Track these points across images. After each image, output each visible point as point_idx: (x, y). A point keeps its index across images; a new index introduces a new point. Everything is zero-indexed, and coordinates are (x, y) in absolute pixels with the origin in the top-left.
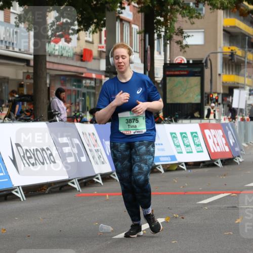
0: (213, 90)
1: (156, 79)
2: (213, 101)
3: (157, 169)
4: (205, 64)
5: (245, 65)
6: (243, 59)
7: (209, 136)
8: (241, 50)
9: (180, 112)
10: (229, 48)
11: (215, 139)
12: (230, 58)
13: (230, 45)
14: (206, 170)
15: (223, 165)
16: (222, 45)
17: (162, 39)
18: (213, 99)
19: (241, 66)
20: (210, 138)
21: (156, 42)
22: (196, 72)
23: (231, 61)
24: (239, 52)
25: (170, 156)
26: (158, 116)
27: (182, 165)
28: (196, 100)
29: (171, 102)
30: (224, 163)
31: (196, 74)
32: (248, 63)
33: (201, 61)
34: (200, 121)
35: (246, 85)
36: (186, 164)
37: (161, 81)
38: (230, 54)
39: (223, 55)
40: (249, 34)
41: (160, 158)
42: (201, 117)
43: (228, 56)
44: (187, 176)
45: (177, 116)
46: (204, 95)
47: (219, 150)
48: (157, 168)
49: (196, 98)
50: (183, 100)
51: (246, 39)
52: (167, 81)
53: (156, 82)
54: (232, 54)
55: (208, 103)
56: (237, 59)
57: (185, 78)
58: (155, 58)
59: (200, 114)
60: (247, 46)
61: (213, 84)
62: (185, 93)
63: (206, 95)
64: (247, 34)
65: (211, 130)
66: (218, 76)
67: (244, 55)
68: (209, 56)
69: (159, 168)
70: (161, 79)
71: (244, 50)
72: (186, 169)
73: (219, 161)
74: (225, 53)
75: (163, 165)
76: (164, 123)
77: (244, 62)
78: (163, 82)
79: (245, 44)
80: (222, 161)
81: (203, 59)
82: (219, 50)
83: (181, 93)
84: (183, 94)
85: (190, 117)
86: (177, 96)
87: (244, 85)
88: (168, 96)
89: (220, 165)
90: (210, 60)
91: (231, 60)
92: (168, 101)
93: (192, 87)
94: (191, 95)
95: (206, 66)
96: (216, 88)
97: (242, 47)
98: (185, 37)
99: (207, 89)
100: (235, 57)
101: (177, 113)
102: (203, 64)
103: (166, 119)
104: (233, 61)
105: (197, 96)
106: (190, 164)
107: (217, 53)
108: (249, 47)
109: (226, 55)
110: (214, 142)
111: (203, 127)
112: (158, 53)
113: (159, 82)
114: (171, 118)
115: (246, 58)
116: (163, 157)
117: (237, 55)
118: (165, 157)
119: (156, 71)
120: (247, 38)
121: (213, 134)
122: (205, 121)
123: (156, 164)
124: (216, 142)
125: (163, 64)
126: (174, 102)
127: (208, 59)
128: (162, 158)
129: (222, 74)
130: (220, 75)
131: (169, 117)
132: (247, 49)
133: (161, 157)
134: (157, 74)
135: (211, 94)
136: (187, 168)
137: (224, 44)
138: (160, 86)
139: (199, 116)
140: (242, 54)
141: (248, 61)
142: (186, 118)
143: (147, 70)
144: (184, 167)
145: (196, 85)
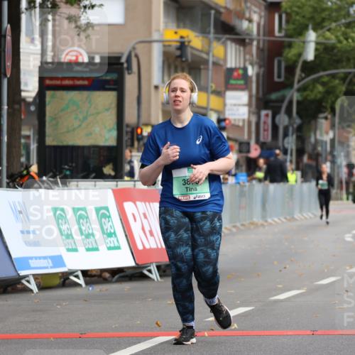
0: (143, 120)
1: (23, 94)
2: (141, 143)
3: (23, 284)
4: (125, 65)
5: (207, 69)
6: (204, 56)
7: (134, 215)
8: (201, 38)
9: (74, 165)
10: (176, 33)
11: (145, 222)
12: (178, 53)
13: (178, 27)
14: (127, 287)
15: (161, 276)
16: (162, 26)
17: (38, 10)
18: (143, 137)
19: (200, 69)
20: (135, 220)
21: (24, 17)
22: (107, 82)
23: (179, 59)
24: (196, 41)
25: (52, 258)
26: (28, 173)
27: (77, 277)
28: (106, 140)
29: (55, 143)
30: (164, 271)
31: (107, 87)
32: (214, 64)
33: (119, 58)
34: (115, 183)
35: (212, 110)
36: (85, 273)
37: (35, 98)
38: (178, 44)
39: (164, 46)
40: (216, 4)
41: (30, 261)
42: (118, 176)
43: (173, 49)
44: (86, 299)
45: (68, 173)
46: (125, 129)
47: (154, 246)
48: (24, 281)
49: (107, 137)
50: (80, 139)
51: (210, 14)
52: (48, 99)
53: (24, 100)
54: (182, 46)
55: (132, 145)
56: (192, 54)
57: (85, 93)
58: (21, 50)
59: (115, 169)
60: (212, 30)
61: (144, 105)
62: (84, 125)
63: (129, 129)
64: (213, 5)
65: (138, 203)
66: (153, 89)
67: (206, 48)
68: (134, 48)
69: (28, 282)
70: (33, 94)
71: (207, 37)
72: (84, 285)
73: (153, 268)
74: (167, 44)
75: (36, 277)
76: (40, 187)
77: (206, 62)
78: (38, 101)
79: (209, 26)
80: (158, 267)
81: (122, 54)
82: (155, 36)
83: (76, 124)
84: (80, 126)
85: (94, 175)
86: (68, 132)
87: (206, 108)
88: (48, 130)
89: (155, 275)
90: (137, 56)
91: (180, 56)
92: (49, 141)
93: (98, 113)
94: (97, 130)
95: (129, 68)
96: (149, 116)
97: (204, 31)
98: (85, 7)
99: (130, 117)
100: (189, 51)
101: (66, 167)
102: (122, 64)
103: (44, 178)
104: (184, 59)
105: (110, 130)
106: (94, 273)
107: (151, 42)
108: (216, 32)
109: (170, 46)
110: (143, 229)
111: (121, 197)
112: (29, 40)
113: (31, 100)
114: (54, 176)
115: (211, 55)
116: (36, 258)
117: (192, 48)
118: (40, 258)
119: (23, 78)
120: (213, 12)
121: (141, 212)
122: (125, 184)
123: (22, 273)
124: (147, 229)
125: (39, 64)
126: (60, 144)
127: (133, 55)
128: (34, 261)
129: (161, 85)
130: (156, 87)
131: (51, 174)
132: (212, 36)
133: (31, 258)
134: (26, 84)
135: (138, 127)
136: (87, 283)
137: (166, 23)
138: (33, 108)
139: (113, 173)
140: (203, 46)
141: (215, 60)
142: (86, 177)
143: (5, 75)
144: (81, 281)
145: (107, 110)
